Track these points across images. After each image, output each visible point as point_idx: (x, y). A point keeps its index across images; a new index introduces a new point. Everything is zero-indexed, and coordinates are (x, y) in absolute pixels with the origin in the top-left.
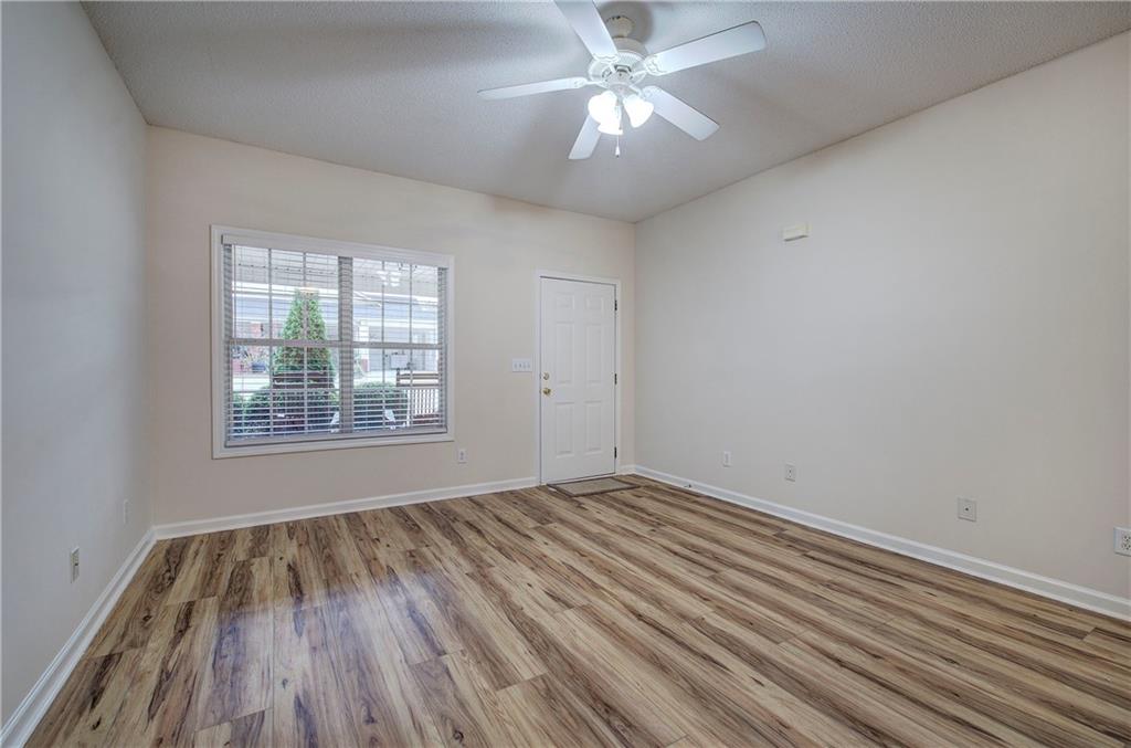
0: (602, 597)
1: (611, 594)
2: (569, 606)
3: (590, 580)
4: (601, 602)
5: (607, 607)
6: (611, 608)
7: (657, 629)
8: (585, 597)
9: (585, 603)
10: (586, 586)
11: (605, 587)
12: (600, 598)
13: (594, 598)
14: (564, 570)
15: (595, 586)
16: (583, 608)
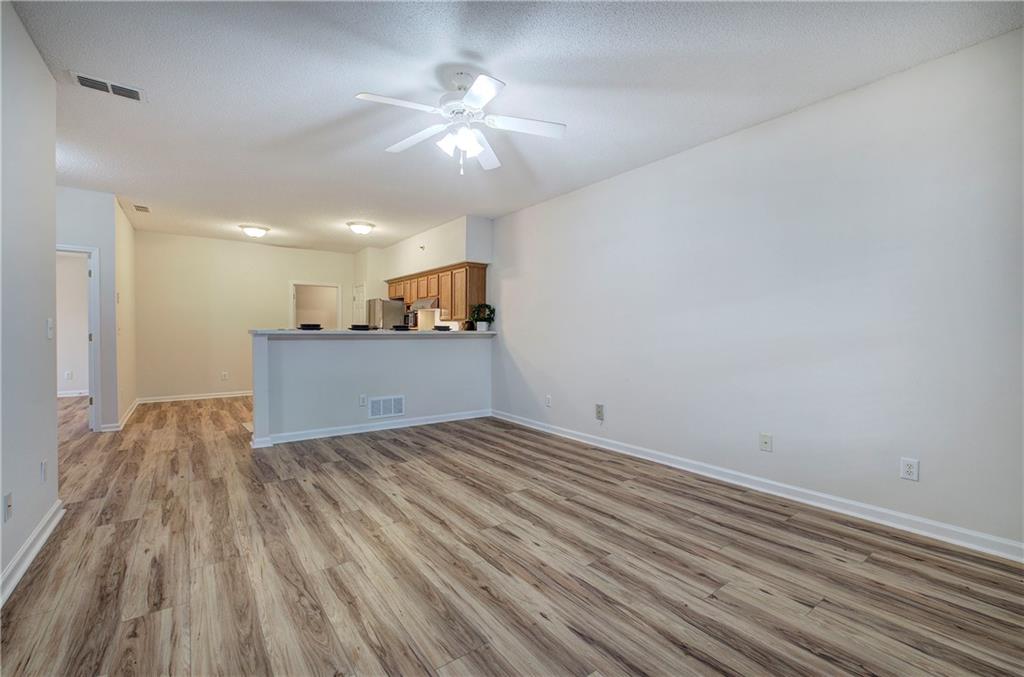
0: (467, 536)
1: (459, 540)
2: (496, 528)
3: (478, 553)
4: (470, 532)
5: (466, 529)
6: (463, 528)
7: (434, 516)
8: (484, 536)
9: (484, 531)
10: (482, 546)
11: (463, 546)
12: (470, 536)
13: (476, 535)
14: (507, 564)
15: (474, 547)
16: (485, 527)
